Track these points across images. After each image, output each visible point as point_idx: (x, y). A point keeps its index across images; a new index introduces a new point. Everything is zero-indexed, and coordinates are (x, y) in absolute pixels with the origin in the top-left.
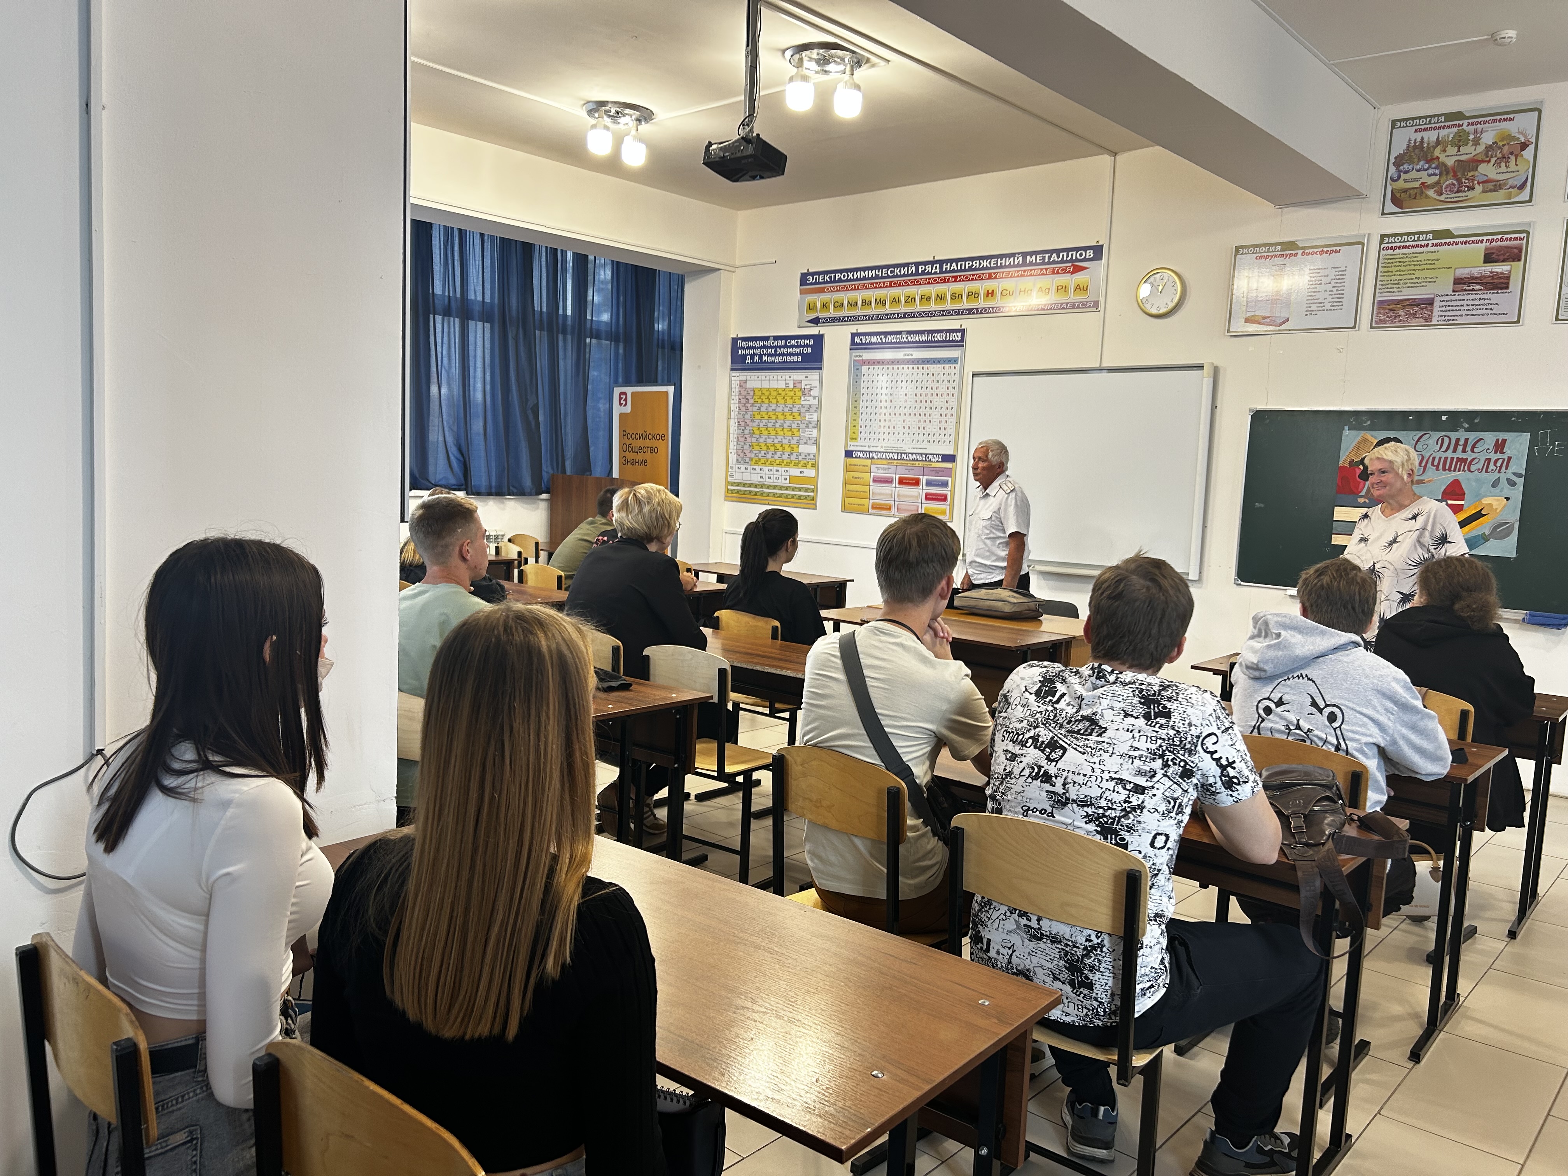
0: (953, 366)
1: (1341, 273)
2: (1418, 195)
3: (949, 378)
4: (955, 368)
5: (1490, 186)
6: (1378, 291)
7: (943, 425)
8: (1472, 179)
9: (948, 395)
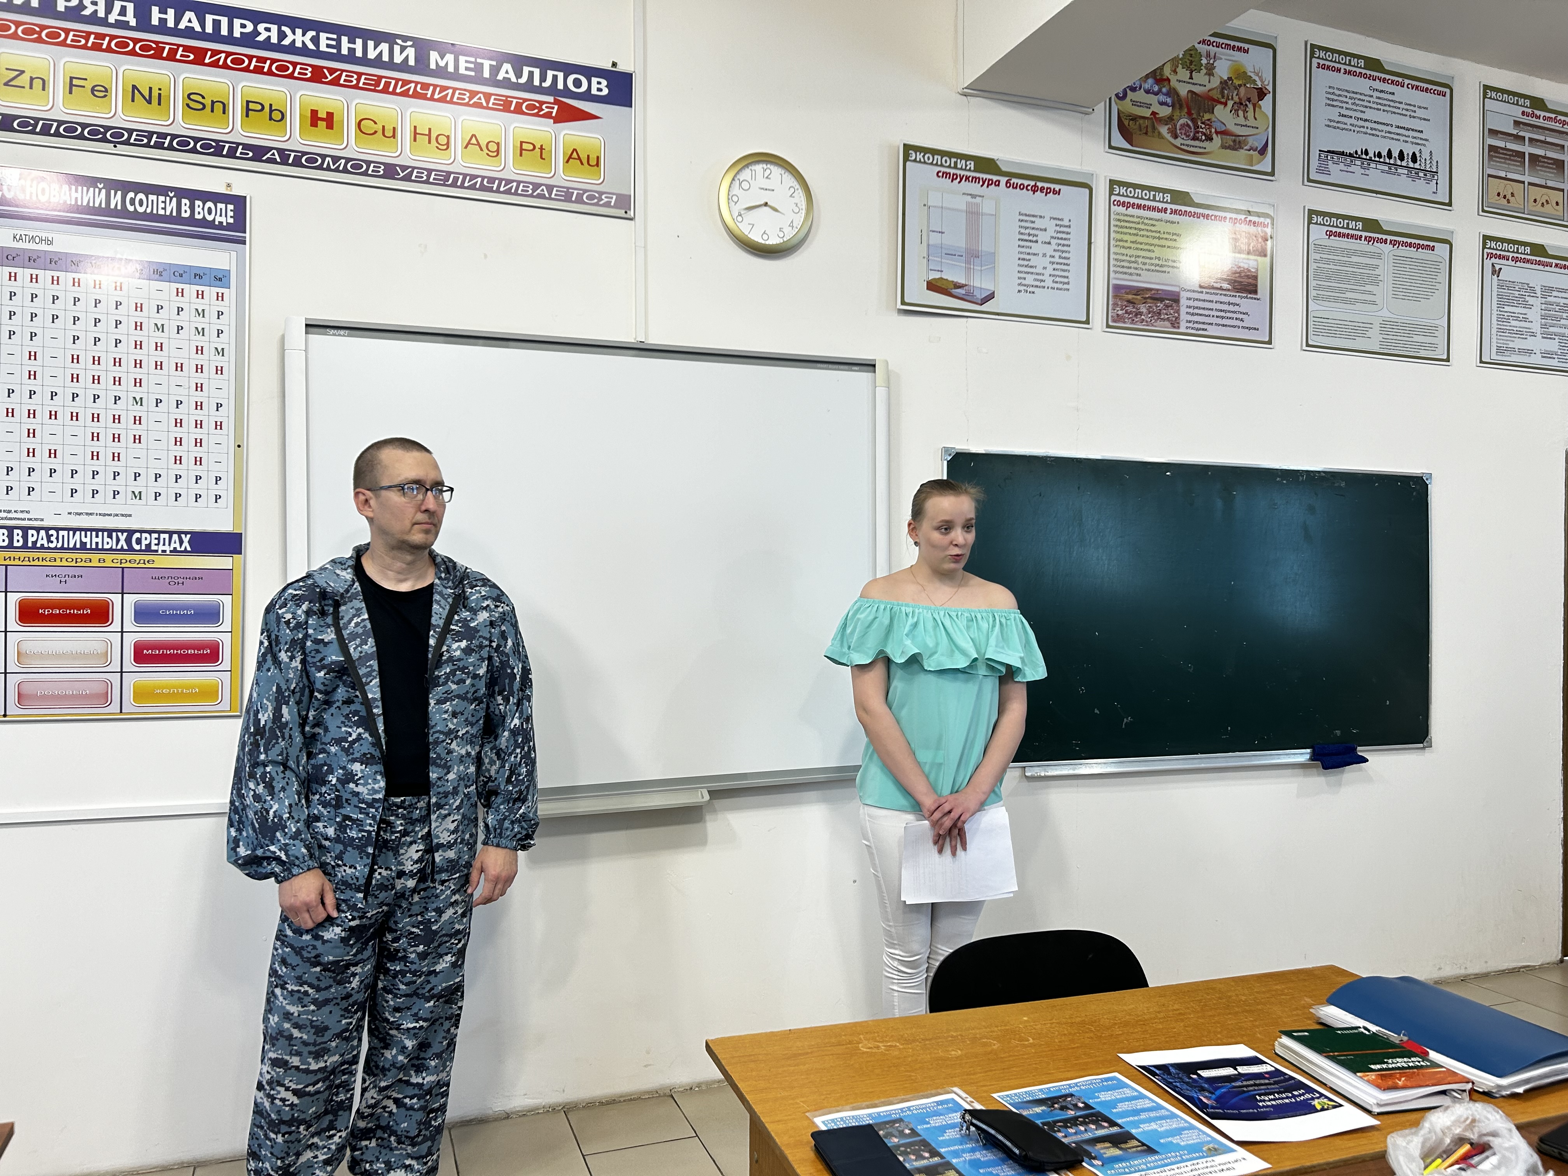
0: (211, 292)
1: (1063, 229)
2: (1150, 129)
3: (200, 323)
4: (220, 297)
5: (1229, 140)
6: (1112, 269)
7: (188, 451)
8: (1209, 124)
9: (199, 369)
